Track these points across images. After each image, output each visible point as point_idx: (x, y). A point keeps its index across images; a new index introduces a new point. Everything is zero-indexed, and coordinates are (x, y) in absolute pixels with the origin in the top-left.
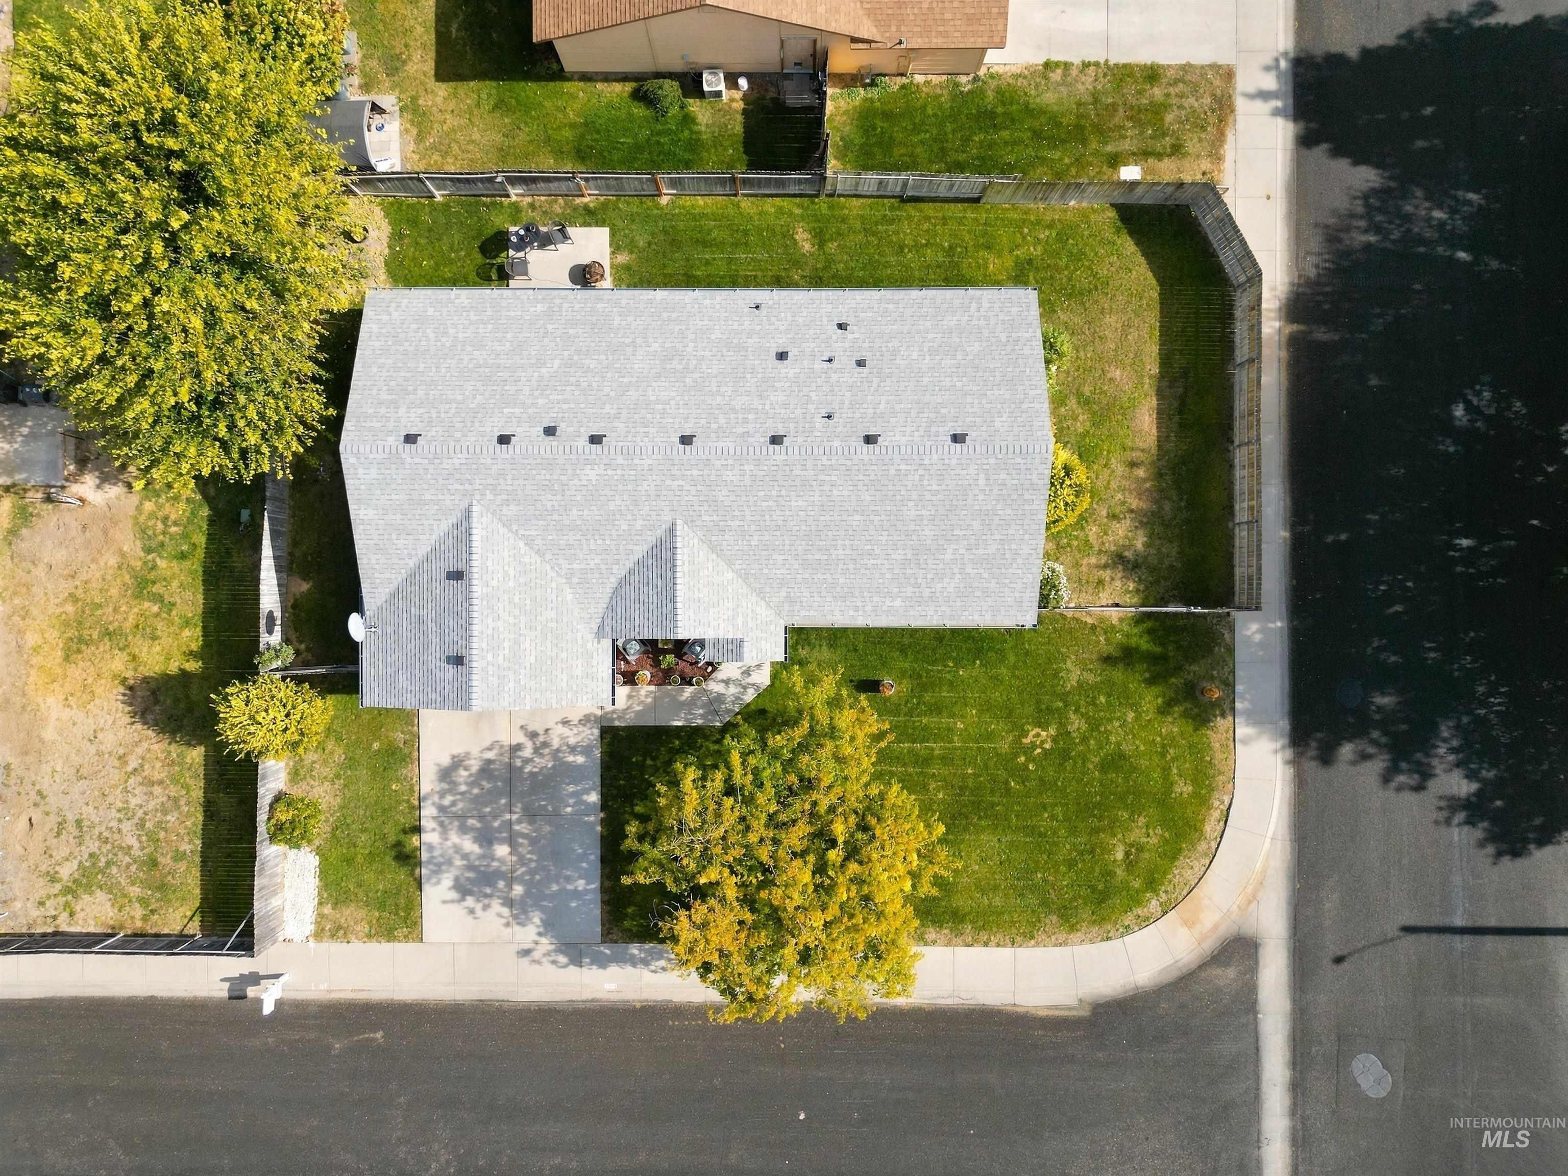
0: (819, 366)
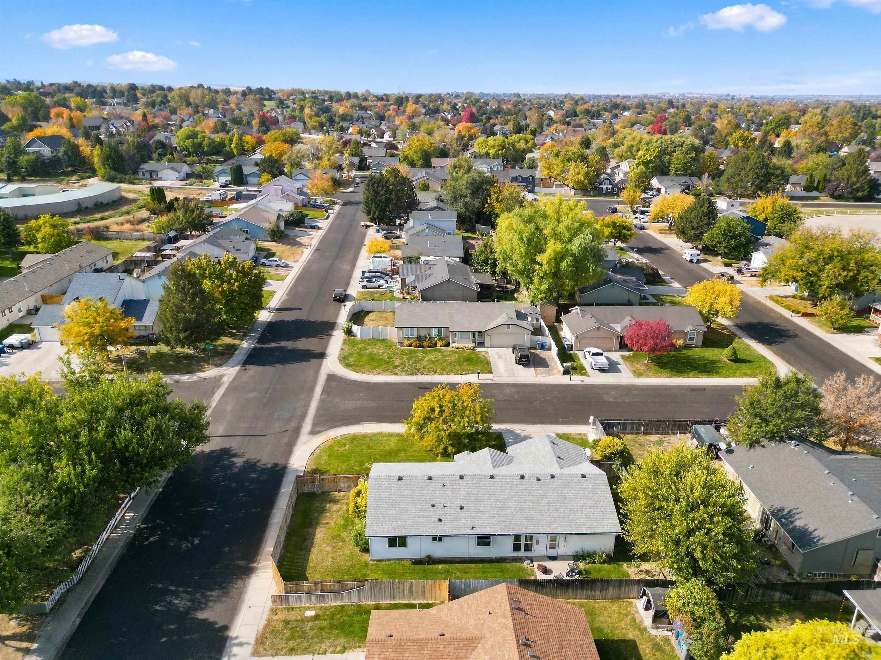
0: (448, 504)
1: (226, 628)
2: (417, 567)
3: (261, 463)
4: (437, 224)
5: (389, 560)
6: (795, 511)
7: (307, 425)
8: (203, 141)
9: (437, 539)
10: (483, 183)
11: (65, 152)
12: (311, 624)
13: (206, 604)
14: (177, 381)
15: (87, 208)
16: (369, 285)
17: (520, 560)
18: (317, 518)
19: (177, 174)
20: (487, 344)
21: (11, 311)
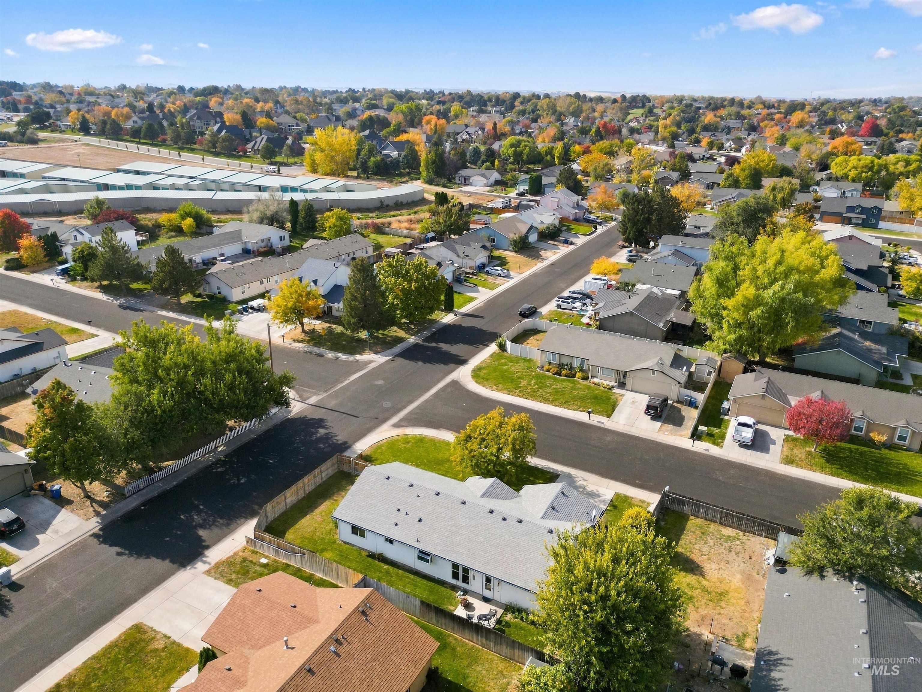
1: (208, 547)
2: (370, 560)
3: (336, 438)
4: (687, 251)
5: (353, 545)
6: (784, 661)
7: (395, 420)
8: (524, 150)
9: (391, 541)
10: (761, 211)
11: (405, 155)
12: (258, 568)
13: (210, 526)
14: (337, 358)
15: (387, 206)
16: (564, 305)
17: (454, 588)
18: (334, 493)
19: (485, 181)
20: (629, 385)
21: (269, 280)
